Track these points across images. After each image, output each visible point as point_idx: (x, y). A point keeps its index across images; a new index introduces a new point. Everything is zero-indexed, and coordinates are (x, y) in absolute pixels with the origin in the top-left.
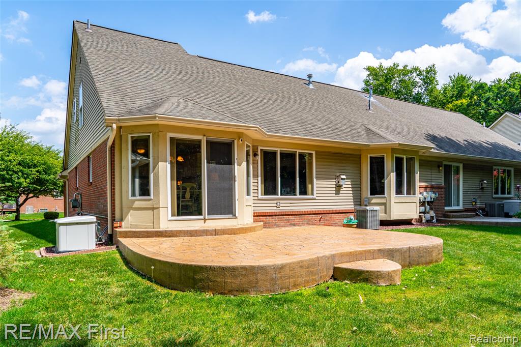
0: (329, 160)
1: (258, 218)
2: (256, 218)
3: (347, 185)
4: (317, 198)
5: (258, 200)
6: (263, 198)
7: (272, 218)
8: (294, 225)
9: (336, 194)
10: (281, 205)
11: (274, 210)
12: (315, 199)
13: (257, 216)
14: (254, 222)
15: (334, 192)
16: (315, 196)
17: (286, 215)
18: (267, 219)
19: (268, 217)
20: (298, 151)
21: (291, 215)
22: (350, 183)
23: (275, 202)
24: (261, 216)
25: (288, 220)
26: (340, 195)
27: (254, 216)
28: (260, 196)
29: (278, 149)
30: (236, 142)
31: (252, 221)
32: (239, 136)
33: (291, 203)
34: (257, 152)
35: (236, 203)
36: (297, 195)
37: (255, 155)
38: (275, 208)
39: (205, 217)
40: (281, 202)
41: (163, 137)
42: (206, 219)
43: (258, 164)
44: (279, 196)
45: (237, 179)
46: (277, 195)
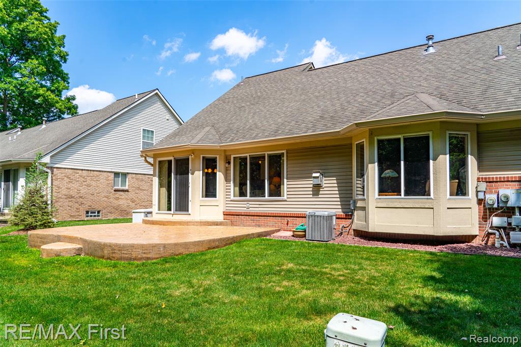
0: (305, 157)
1: (227, 216)
2: (226, 216)
3: (330, 184)
4: (288, 200)
5: (231, 201)
6: (235, 200)
7: (239, 218)
9: (313, 195)
10: (251, 206)
11: (243, 210)
12: (286, 201)
13: (227, 215)
14: (224, 219)
15: (311, 193)
16: (285, 198)
17: (251, 216)
19: (235, 216)
20: (266, 153)
21: (256, 216)
22: (335, 182)
23: (246, 203)
24: (230, 215)
25: (252, 220)
26: (320, 196)
27: (224, 215)
28: (232, 198)
29: (248, 155)
30: (190, 157)
31: (223, 218)
32: (193, 151)
33: (259, 205)
34: (230, 160)
35: (190, 203)
36: (265, 197)
37: (229, 163)
38: (245, 209)
39: (172, 212)
40: (250, 203)
41: (155, 161)
42: (173, 214)
43: (230, 170)
44: (248, 198)
45: (190, 185)
46: (247, 197)
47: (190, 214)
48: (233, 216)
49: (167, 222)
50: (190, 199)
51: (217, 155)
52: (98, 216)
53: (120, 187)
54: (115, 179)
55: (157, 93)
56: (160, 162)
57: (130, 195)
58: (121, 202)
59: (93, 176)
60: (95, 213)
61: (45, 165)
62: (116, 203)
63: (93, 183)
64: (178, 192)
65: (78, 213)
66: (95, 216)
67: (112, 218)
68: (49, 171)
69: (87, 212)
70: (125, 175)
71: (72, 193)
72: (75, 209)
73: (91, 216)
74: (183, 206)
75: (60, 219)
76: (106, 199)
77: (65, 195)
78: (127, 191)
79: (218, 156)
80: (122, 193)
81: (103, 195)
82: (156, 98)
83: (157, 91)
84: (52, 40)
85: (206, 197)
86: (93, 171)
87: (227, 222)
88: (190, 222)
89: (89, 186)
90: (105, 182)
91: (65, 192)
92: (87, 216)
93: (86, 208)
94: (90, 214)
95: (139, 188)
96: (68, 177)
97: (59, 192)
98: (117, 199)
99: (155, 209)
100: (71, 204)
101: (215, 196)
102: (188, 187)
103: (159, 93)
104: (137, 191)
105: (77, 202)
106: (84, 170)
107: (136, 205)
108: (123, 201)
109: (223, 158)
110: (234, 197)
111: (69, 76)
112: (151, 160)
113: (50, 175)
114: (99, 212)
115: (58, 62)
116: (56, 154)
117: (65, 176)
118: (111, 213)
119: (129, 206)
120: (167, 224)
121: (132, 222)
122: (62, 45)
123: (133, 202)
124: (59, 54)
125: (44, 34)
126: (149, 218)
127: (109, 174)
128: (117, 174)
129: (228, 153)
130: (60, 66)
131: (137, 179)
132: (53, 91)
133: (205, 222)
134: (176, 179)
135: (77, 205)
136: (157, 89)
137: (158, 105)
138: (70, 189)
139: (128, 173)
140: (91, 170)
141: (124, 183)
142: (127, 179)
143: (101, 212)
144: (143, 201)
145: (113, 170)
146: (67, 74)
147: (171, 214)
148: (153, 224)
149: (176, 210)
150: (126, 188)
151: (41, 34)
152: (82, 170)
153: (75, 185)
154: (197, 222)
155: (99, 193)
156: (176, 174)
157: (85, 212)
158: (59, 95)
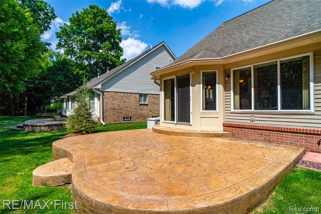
1: (228, 128)
2: (225, 127)
4: (318, 113)
5: (231, 113)
6: (236, 112)
7: (242, 130)
8: (269, 142)
10: (256, 119)
11: (247, 123)
13: (227, 126)
14: (224, 131)
16: (312, 111)
17: (258, 129)
18: (236, 130)
19: (237, 129)
23: (249, 115)
24: (230, 127)
25: (260, 134)
27: (224, 126)
28: (232, 110)
29: (252, 66)
30: (191, 74)
31: (222, 130)
32: (193, 68)
33: (268, 118)
34: (230, 73)
35: (191, 115)
36: (277, 109)
37: (229, 76)
38: (249, 121)
39: (175, 122)
40: (255, 115)
41: (161, 82)
42: (176, 124)
43: (230, 83)
44: (253, 110)
45: (191, 99)
46: (251, 109)
47: (191, 125)
48: (234, 128)
49: (171, 132)
50: (191, 111)
51: (216, 69)
52: (130, 120)
53: (143, 103)
54: (140, 98)
55: (163, 45)
56: (165, 81)
57: (150, 107)
58: (144, 112)
59: (127, 96)
60: (128, 118)
61: (98, 90)
62: (141, 112)
63: (127, 100)
64: (180, 105)
65: (118, 119)
66: (128, 120)
67: (138, 121)
68: (100, 93)
69: (124, 118)
70: (146, 95)
71: (114, 107)
72: (117, 116)
73: (126, 120)
74: (184, 117)
75: (108, 123)
76: (135, 110)
77: (111, 108)
78: (147, 105)
79: (217, 71)
80: (144, 106)
81: (133, 107)
82: (163, 48)
83: (164, 43)
84: (115, 32)
85: (206, 110)
86: (127, 93)
87: (228, 134)
88: (192, 133)
89: (124, 102)
90: (134, 99)
91: (110, 106)
92: (124, 121)
93: (123, 115)
94: (125, 119)
95: (154, 103)
96: (112, 97)
97: (107, 106)
98: (141, 110)
99: (162, 118)
100: (114, 113)
101: (215, 109)
102: (190, 100)
103: (164, 44)
104: (153, 105)
105: (118, 112)
106: (122, 92)
107: (152, 113)
108: (145, 111)
109: (222, 72)
110: (234, 109)
111: (123, 49)
112: (158, 81)
113: (101, 96)
114: (131, 118)
115: (118, 42)
116: (104, 83)
117: (110, 96)
118: (138, 118)
119: (149, 114)
120: (171, 134)
121: (147, 128)
122: (119, 34)
123: (151, 111)
124: (117, 38)
125: (110, 28)
126: (157, 127)
127: (137, 95)
128: (141, 95)
129: (227, 68)
130: (119, 44)
131: (153, 97)
132: (115, 57)
133: (207, 134)
134: (178, 91)
135: (118, 114)
136: (164, 42)
137: (165, 52)
138: (113, 104)
139: (148, 94)
140: (125, 93)
141: (145, 100)
142: (147, 98)
143: (132, 118)
144: (157, 111)
145: (138, 92)
146: (122, 48)
147: (174, 123)
148: (160, 133)
149: (179, 121)
150: (147, 103)
151: (108, 28)
152: (120, 92)
153: (116, 102)
154: (198, 133)
155: (130, 107)
156: (178, 87)
157: (123, 118)
158: (119, 59)
